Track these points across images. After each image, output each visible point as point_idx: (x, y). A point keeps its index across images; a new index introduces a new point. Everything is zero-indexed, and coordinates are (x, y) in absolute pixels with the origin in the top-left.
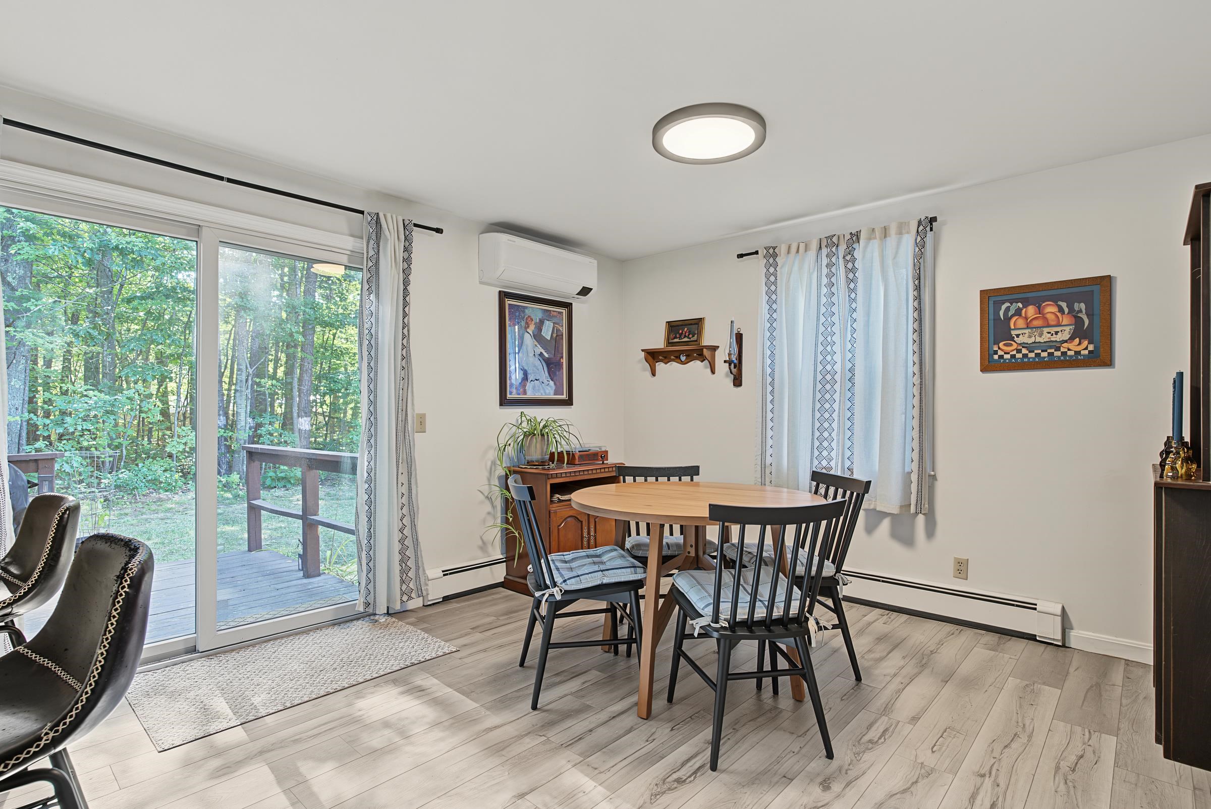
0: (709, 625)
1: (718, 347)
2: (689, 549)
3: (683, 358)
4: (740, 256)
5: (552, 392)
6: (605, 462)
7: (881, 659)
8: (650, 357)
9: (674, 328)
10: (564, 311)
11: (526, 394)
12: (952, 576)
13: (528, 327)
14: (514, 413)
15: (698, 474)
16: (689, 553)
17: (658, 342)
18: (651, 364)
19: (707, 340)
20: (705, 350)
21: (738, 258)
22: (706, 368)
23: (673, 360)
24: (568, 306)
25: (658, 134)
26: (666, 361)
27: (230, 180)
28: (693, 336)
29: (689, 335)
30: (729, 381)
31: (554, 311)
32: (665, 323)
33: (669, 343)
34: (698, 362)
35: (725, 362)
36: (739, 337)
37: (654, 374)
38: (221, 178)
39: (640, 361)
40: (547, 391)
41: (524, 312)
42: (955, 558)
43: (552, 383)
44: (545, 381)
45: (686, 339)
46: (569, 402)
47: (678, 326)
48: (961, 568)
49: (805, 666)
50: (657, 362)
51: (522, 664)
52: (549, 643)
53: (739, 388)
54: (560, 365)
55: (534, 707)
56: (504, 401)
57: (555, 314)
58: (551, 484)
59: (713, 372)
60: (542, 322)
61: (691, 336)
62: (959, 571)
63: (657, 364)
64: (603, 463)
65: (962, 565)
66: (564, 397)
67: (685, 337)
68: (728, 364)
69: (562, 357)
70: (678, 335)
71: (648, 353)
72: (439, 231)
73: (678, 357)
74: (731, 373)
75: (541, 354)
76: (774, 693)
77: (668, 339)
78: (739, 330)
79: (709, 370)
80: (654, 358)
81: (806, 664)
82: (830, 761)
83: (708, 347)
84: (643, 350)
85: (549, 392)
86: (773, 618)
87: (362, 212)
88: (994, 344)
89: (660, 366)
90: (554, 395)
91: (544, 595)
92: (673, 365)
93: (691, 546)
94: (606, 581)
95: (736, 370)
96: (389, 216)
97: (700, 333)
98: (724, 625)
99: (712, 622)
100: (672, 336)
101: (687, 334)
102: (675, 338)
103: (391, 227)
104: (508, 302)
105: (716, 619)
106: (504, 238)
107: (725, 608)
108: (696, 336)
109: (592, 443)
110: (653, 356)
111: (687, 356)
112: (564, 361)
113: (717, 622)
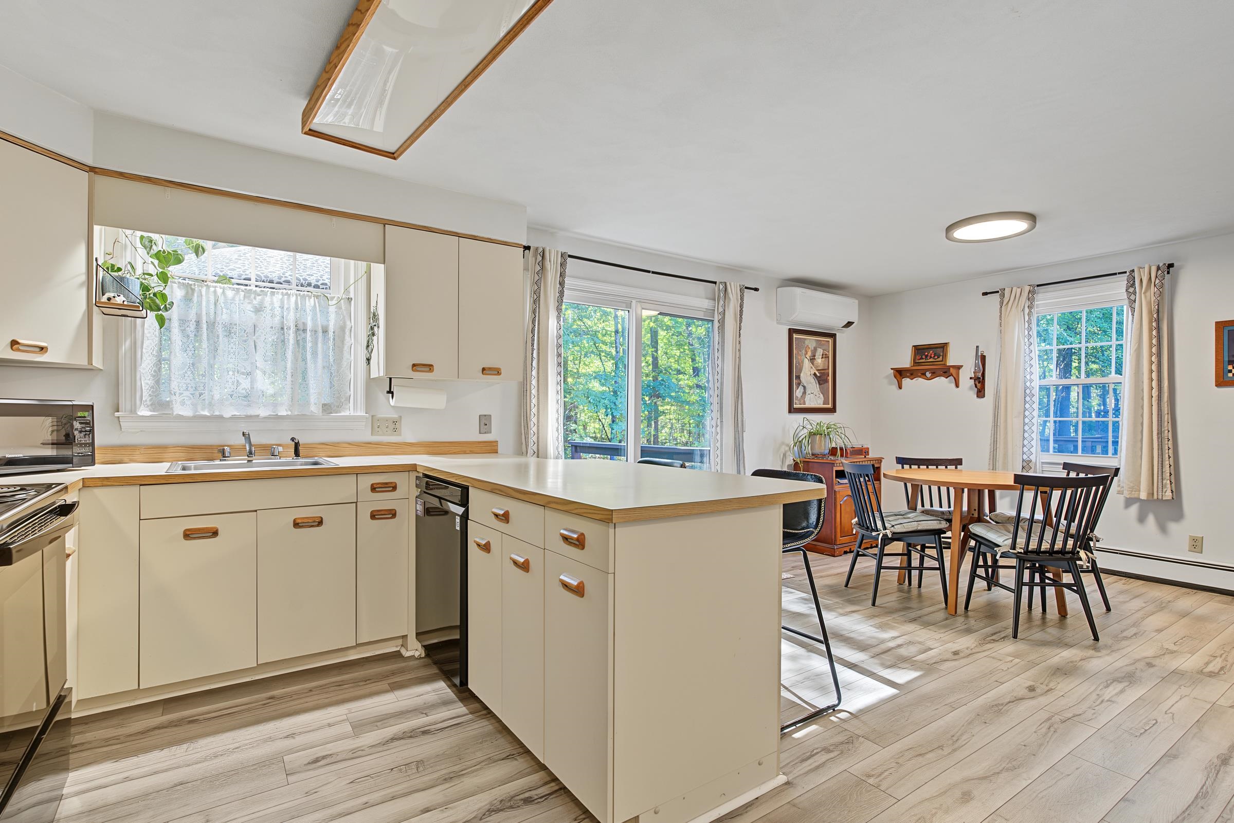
0: (1009, 551)
1: (962, 366)
2: (973, 512)
3: (928, 375)
4: (985, 294)
5: (822, 403)
6: (867, 456)
7: (1125, 602)
8: (897, 373)
9: (919, 350)
10: (830, 340)
11: (805, 404)
12: (1188, 549)
13: (807, 354)
14: (800, 417)
15: (961, 465)
16: (973, 514)
17: (906, 361)
18: (899, 380)
19: (951, 361)
20: (951, 369)
21: (983, 295)
22: (950, 382)
23: (920, 377)
24: (833, 336)
25: (950, 233)
26: (912, 377)
27: (653, 273)
28: (938, 358)
29: (934, 357)
30: (973, 394)
31: (823, 341)
32: (911, 347)
33: (915, 363)
34: (943, 378)
35: (971, 378)
36: (983, 358)
37: (900, 388)
38: (648, 272)
39: (887, 377)
40: (819, 402)
41: (804, 343)
42: (1190, 536)
43: (822, 395)
44: (818, 395)
45: (932, 360)
46: (833, 410)
47: (924, 349)
48: (1196, 544)
49: (1077, 582)
50: (903, 378)
51: (846, 586)
52: (881, 566)
53: (982, 399)
54: (827, 381)
55: (874, 604)
56: (792, 410)
57: (823, 342)
58: (836, 471)
59: (957, 386)
60: (815, 350)
61: (936, 357)
62: (1195, 547)
63: (903, 380)
64: (865, 457)
65: (1197, 542)
66: (830, 406)
67: (931, 357)
68: (973, 380)
69: (828, 376)
70: (924, 357)
71: (896, 371)
72: (756, 290)
73: (924, 374)
74: (976, 387)
75: (815, 374)
76: (1043, 611)
77: (914, 360)
78: (982, 352)
79: (953, 385)
80: (901, 375)
81: (1077, 579)
82: (1096, 642)
83: (953, 367)
84: (892, 369)
85: (818, 403)
86: (1055, 550)
87: (715, 283)
88: (1229, 364)
89: (906, 382)
90: (824, 404)
91: (879, 534)
92: (920, 380)
93: (975, 510)
94: (920, 528)
95: (980, 384)
96: (732, 284)
97: (945, 356)
98: (1020, 551)
99: (1011, 549)
100: (918, 357)
101: (932, 356)
102: (922, 358)
103: (733, 292)
104: (795, 336)
105: (1014, 547)
106: (799, 291)
107: (1021, 541)
108: (941, 357)
109: (856, 442)
110: (900, 374)
111: (933, 373)
112: (830, 378)
113: (1014, 549)
